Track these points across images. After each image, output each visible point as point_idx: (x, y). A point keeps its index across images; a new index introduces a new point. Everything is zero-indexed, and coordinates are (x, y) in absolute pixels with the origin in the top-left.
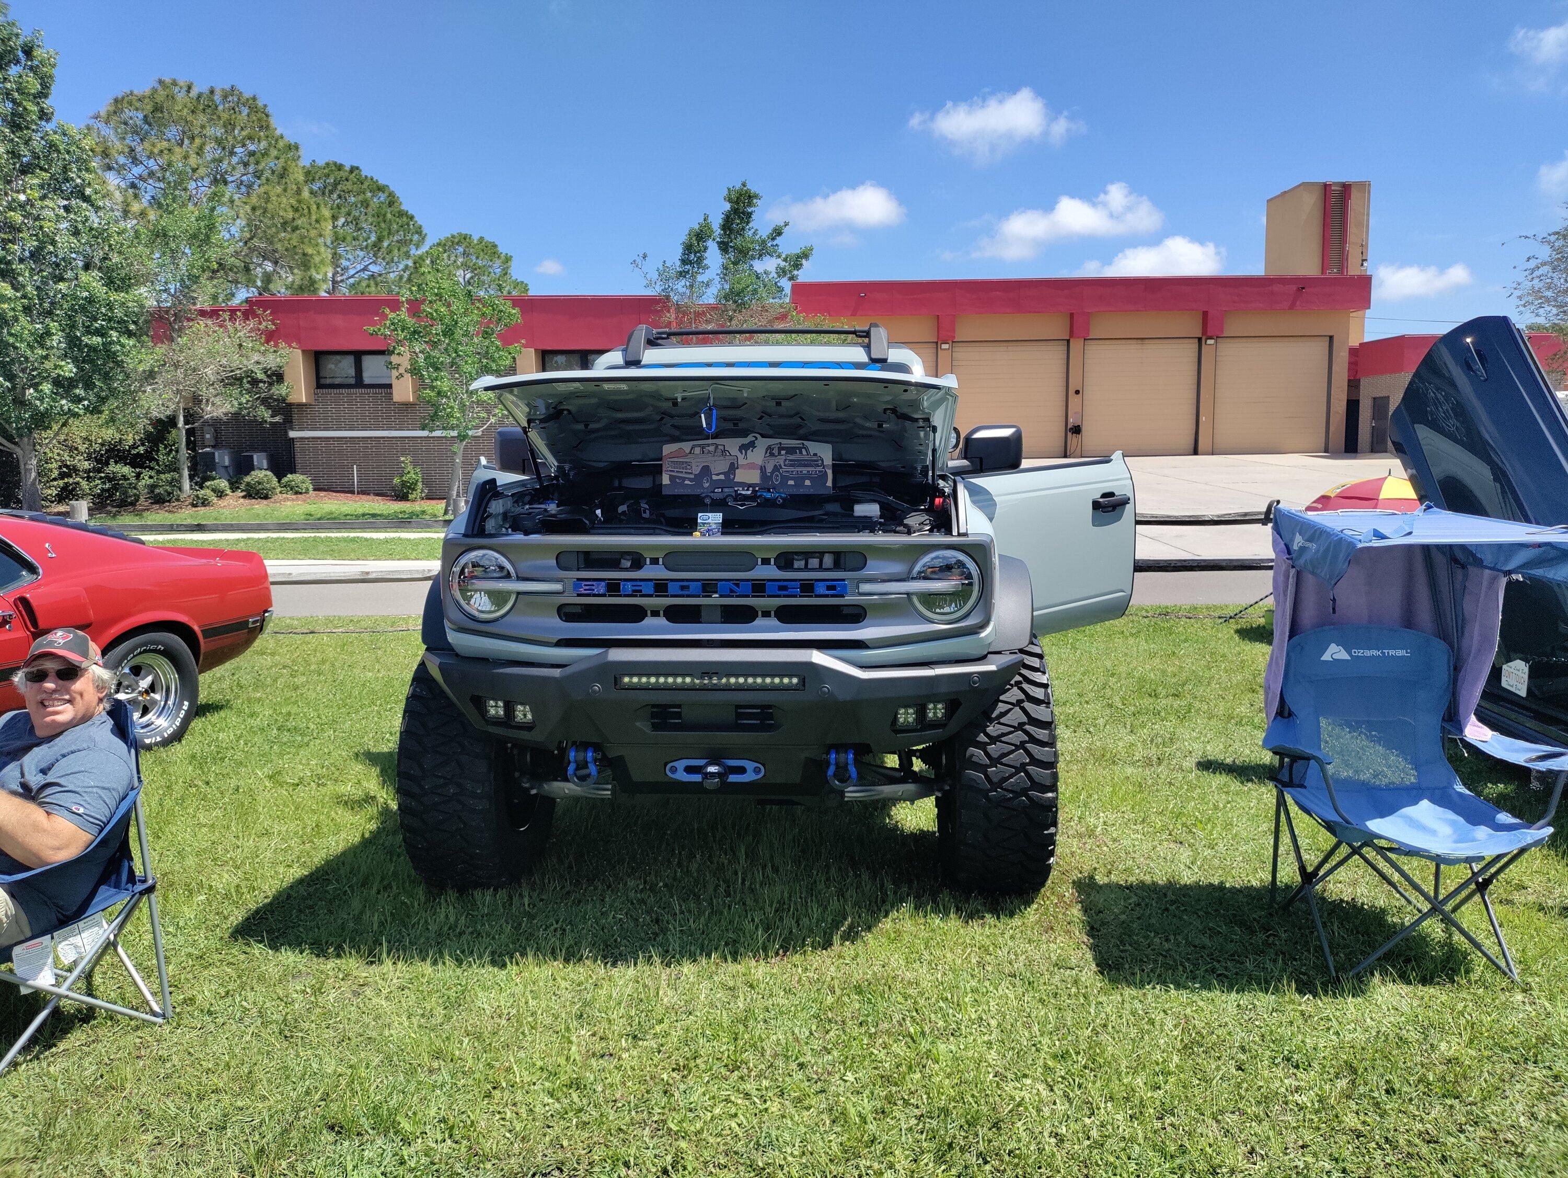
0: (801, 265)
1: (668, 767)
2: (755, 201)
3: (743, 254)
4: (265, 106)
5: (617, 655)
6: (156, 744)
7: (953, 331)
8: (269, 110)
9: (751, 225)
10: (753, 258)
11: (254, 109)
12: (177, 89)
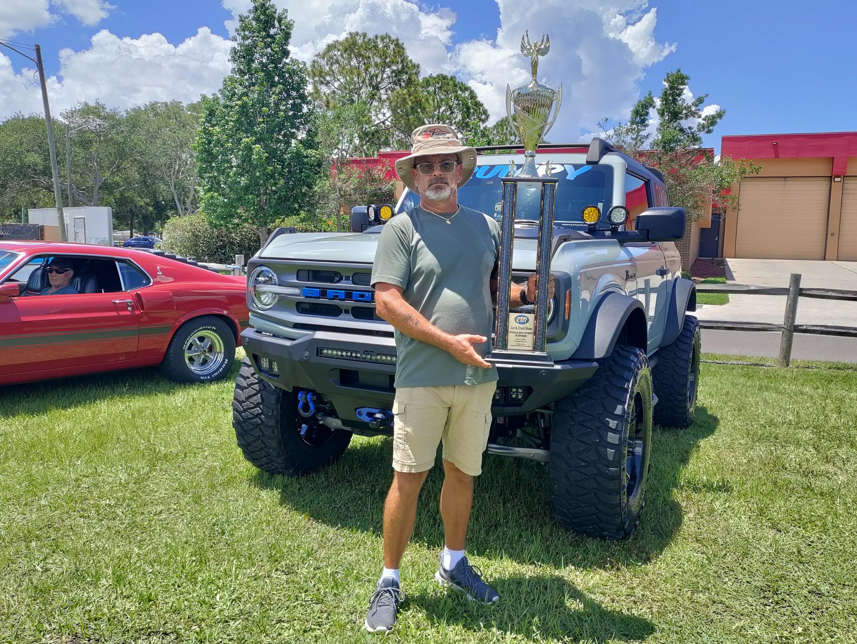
0: (716, 122)
1: (358, 410)
2: (686, 81)
3: (675, 116)
4: (403, 44)
5: (320, 335)
6: (207, 380)
7: (845, 168)
8: (405, 46)
9: (682, 97)
10: (681, 118)
11: (397, 45)
12: (358, 38)
